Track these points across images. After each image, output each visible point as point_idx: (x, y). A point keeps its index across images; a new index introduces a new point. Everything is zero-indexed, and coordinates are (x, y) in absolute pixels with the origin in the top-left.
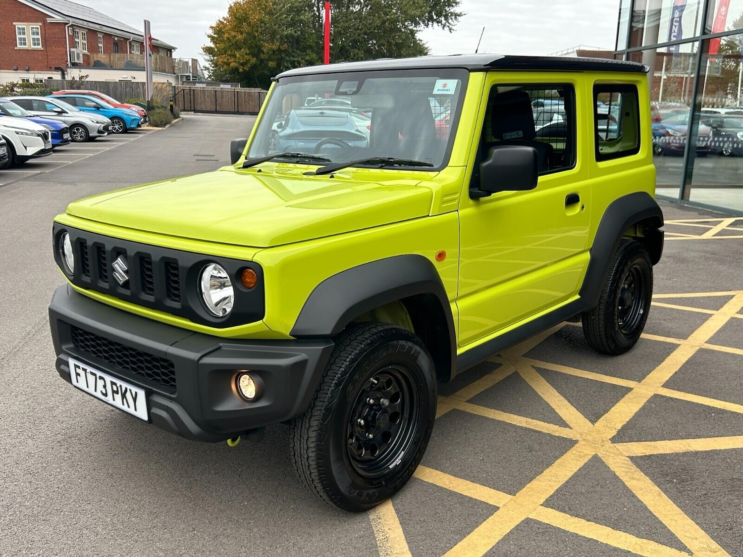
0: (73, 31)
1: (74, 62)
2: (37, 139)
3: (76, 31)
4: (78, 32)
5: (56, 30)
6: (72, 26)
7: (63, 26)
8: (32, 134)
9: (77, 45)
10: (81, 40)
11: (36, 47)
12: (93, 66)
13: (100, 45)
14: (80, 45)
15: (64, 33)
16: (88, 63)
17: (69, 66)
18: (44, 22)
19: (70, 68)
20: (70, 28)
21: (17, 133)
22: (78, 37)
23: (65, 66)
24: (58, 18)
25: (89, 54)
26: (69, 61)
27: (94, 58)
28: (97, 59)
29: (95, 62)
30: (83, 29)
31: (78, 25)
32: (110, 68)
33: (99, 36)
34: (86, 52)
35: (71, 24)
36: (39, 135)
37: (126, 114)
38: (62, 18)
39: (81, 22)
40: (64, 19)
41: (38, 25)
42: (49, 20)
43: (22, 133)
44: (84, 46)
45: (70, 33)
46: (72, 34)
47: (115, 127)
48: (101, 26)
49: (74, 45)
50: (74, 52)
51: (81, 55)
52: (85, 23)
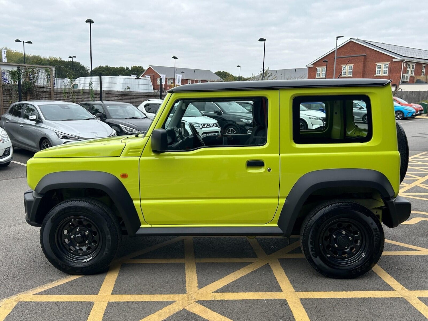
0: (407, 64)
1: (404, 81)
2: (319, 121)
3: (408, 65)
4: (410, 65)
5: (397, 64)
6: (407, 62)
7: (401, 63)
8: (317, 119)
9: (408, 72)
10: (411, 69)
11: (385, 74)
12: (416, 83)
13: (423, 71)
14: (410, 72)
15: (401, 66)
16: (413, 81)
17: (401, 83)
18: (391, 61)
19: (401, 84)
20: (405, 63)
21: (310, 118)
22: (409, 67)
23: (398, 83)
24: (399, 58)
25: (414, 76)
26: (401, 80)
27: (417, 78)
28: (418, 79)
29: (417, 80)
30: (412, 63)
31: (410, 61)
32: (425, 83)
33: (423, 66)
34: (413, 75)
35: (405, 61)
36: (321, 120)
37: (405, 109)
38: (400, 58)
39: (412, 59)
40: (402, 59)
41: (387, 64)
42: (394, 60)
43: (313, 118)
44: (412, 72)
45: (404, 66)
46: (406, 66)
47: (397, 116)
48: (425, 60)
49: (406, 71)
50: (405, 76)
51: (409, 77)
52: (415, 59)
